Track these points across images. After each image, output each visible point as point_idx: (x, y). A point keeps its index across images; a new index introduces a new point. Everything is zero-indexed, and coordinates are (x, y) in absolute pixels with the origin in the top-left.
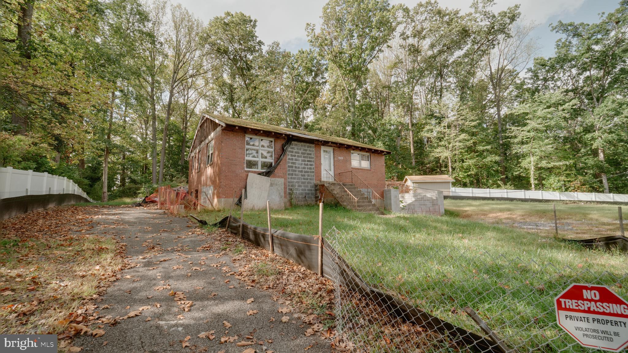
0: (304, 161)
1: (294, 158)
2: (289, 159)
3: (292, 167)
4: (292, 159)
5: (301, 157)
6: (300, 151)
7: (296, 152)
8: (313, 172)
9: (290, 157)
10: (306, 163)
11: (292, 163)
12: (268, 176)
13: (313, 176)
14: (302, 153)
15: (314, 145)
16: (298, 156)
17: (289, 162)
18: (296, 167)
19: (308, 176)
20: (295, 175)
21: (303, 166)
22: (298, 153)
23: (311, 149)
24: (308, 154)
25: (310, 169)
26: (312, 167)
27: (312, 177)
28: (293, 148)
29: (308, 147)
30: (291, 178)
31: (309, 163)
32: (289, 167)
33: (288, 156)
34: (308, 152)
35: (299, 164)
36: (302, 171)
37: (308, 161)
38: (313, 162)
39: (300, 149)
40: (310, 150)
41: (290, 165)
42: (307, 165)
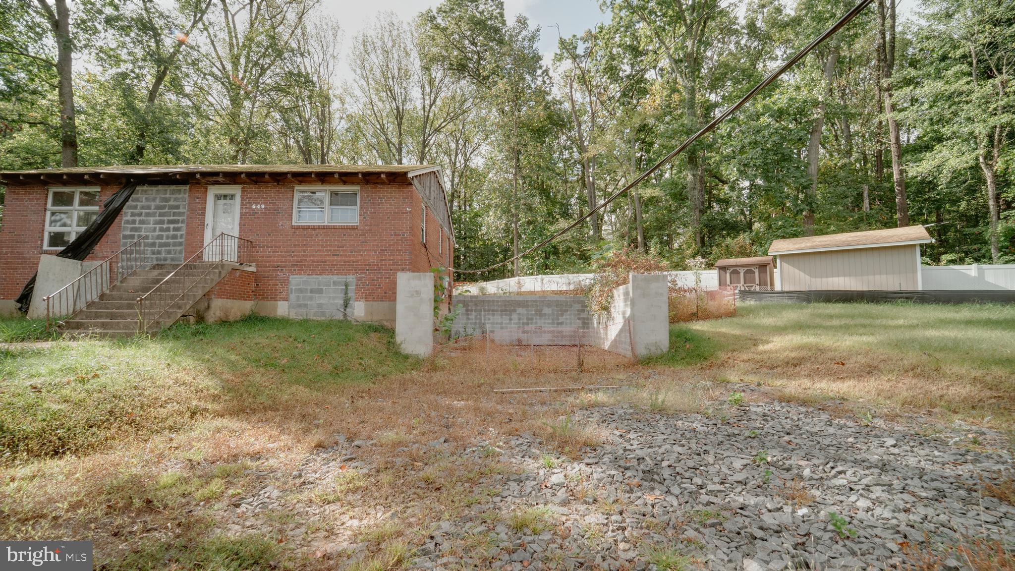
0: (162, 222)
1: (137, 218)
2: (128, 222)
3: (132, 237)
4: (134, 222)
5: (154, 215)
6: (153, 204)
7: (143, 208)
8: (180, 244)
9: (129, 218)
10: (165, 226)
11: (132, 229)
12: (82, 259)
13: (180, 252)
14: (158, 207)
15: (187, 187)
16: (148, 215)
17: (125, 229)
18: (139, 236)
19: (169, 252)
20: (138, 252)
21: (157, 233)
22: (149, 208)
23: (181, 196)
24: (171, 207)
25: (175, 237)
26: (179, 233)
27: (178, 255)
28: (137, 200)
29: (173, 193)
30: (129, 260)
31: (172, 226)
32: (125, 237)
33: (127, 215)
34: (171, 203)
35: (147, 230)
36: (153, 244)
37: (170, 222)
38: (183, 222)
39: (154, 200)
40: (176, 199)
41: (128, 233)
42: (168, 229)
